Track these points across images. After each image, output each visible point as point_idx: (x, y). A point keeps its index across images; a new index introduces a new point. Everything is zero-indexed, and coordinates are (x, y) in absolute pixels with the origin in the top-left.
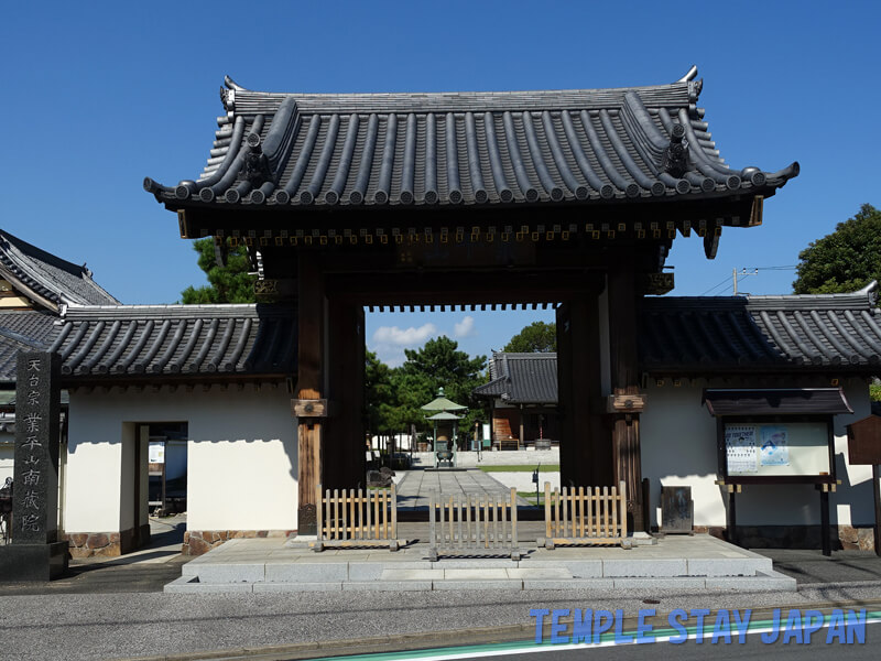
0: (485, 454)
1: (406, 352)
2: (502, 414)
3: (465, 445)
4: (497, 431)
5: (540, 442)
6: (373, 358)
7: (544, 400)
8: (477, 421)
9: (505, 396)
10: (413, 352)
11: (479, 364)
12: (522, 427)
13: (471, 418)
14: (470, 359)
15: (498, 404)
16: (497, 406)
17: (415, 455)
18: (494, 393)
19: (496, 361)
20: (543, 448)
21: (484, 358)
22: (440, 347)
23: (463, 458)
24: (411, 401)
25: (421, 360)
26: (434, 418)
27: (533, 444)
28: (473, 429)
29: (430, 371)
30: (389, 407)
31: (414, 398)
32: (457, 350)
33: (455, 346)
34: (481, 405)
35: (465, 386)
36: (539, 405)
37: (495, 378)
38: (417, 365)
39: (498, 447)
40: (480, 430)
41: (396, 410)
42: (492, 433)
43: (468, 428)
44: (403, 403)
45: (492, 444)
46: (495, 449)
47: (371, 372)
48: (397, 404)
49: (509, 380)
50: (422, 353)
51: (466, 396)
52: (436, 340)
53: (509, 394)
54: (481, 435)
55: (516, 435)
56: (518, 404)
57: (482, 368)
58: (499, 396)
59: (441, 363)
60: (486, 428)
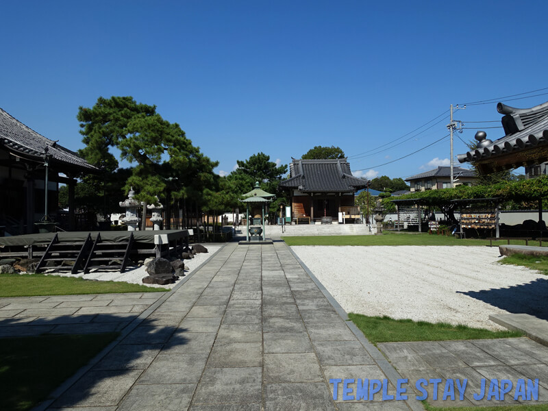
0: (288, 227)
1: (238, 162)
2: (298, 200)
3: (273, 220)
4: (295, 211)
5: (325, 219)
6: (198, 152)
7: (328, 190)
8: (282, 204)
9: (301, 187)
10: (242, 162)
11: (283, 170)
12: (312, 209)
13: (278, 202)
14: (277, 167)
15: (296, 193)
16: (295, 195)
17: (238, 228)
18: (293, 185)
19: (295, 164)
20: (327, 222)
21: (286, 166)
22: (259, 159)
23: (270, 231)
24: (230, 188)
25: (246, 167)
26: (246, 200)
27: (320, 220)
28: (279, 210)
29: (252, 174)
30: (211, 192)
31: (232, 185)
32: (270, 161)
33: (268, 158)
34: (284, 194)
35: (274, 183)
36: (324, 193)
37: (294, 176)
38: (244, 171)
39: (296, 222)
40: (284, 210)
41: (217, 194)
42: (292, 213)
43: (276, 209)
44: (222, 189)
45: (292, 220)
46: (294, 223)
47: (195, 163)
48: (217, 190)
49: (304, 177)
50: (248, 163)
51: (274, 189)
52: (256, 155)
53: (303, 186)
54: (284, 214)
55: (308, 214)
56: (309, 193)
57: (285, 173)
58: (297, 188)
59: (259, 169)
60: (288, 209)
